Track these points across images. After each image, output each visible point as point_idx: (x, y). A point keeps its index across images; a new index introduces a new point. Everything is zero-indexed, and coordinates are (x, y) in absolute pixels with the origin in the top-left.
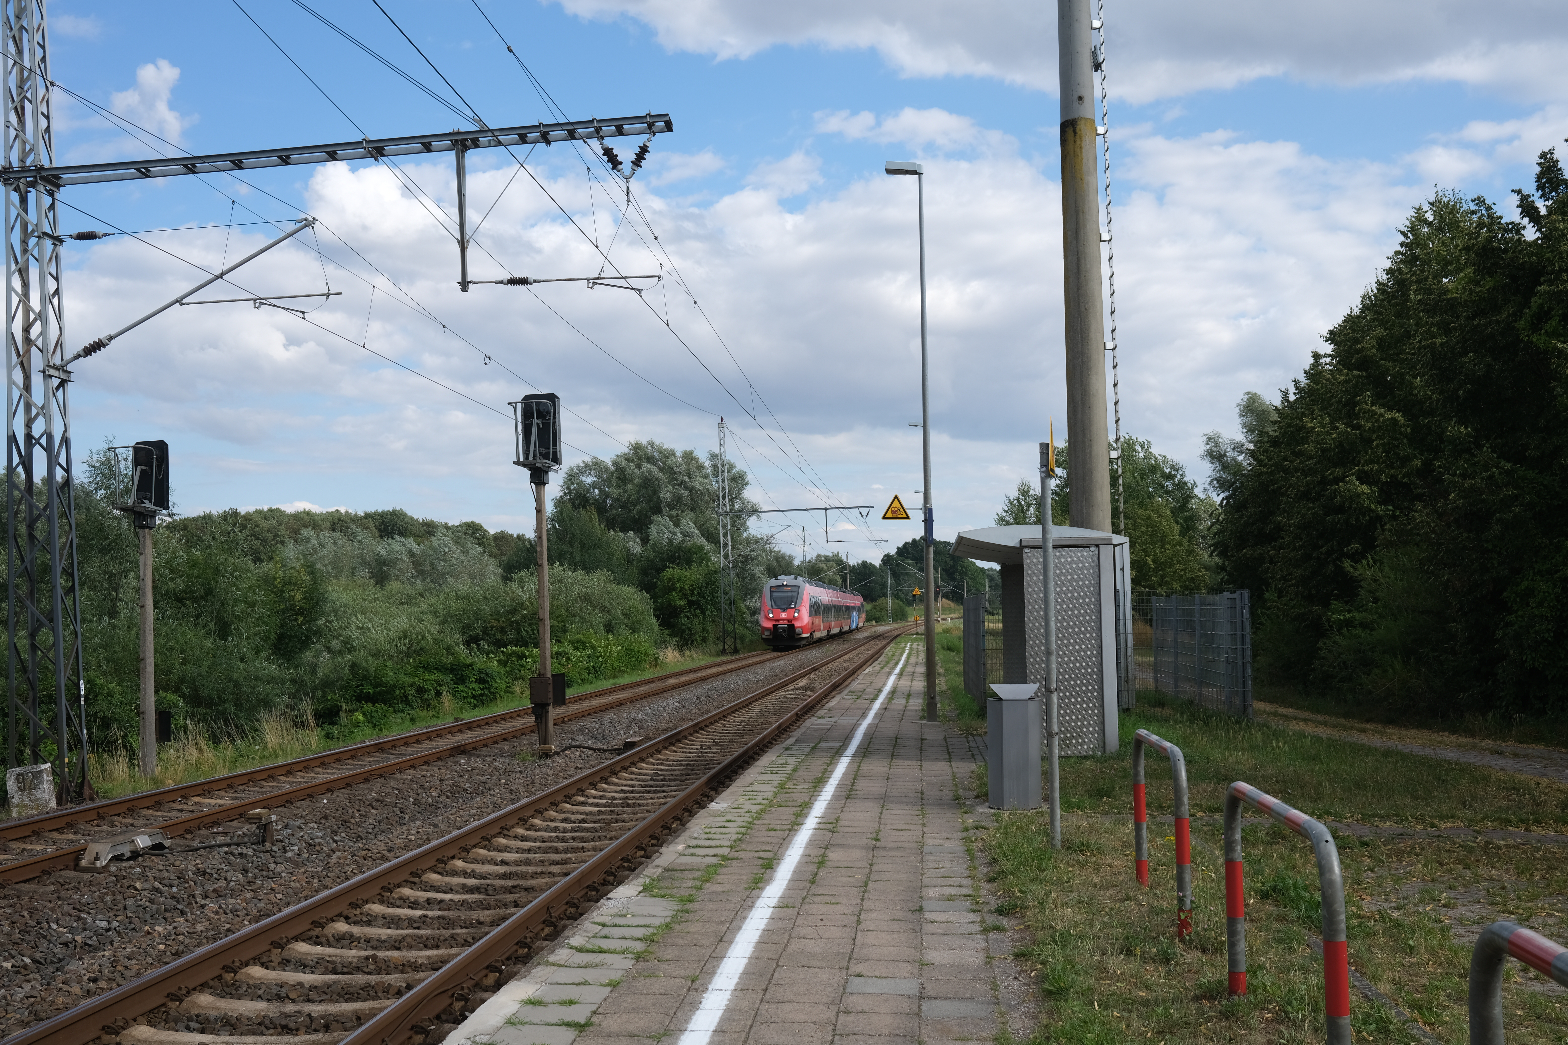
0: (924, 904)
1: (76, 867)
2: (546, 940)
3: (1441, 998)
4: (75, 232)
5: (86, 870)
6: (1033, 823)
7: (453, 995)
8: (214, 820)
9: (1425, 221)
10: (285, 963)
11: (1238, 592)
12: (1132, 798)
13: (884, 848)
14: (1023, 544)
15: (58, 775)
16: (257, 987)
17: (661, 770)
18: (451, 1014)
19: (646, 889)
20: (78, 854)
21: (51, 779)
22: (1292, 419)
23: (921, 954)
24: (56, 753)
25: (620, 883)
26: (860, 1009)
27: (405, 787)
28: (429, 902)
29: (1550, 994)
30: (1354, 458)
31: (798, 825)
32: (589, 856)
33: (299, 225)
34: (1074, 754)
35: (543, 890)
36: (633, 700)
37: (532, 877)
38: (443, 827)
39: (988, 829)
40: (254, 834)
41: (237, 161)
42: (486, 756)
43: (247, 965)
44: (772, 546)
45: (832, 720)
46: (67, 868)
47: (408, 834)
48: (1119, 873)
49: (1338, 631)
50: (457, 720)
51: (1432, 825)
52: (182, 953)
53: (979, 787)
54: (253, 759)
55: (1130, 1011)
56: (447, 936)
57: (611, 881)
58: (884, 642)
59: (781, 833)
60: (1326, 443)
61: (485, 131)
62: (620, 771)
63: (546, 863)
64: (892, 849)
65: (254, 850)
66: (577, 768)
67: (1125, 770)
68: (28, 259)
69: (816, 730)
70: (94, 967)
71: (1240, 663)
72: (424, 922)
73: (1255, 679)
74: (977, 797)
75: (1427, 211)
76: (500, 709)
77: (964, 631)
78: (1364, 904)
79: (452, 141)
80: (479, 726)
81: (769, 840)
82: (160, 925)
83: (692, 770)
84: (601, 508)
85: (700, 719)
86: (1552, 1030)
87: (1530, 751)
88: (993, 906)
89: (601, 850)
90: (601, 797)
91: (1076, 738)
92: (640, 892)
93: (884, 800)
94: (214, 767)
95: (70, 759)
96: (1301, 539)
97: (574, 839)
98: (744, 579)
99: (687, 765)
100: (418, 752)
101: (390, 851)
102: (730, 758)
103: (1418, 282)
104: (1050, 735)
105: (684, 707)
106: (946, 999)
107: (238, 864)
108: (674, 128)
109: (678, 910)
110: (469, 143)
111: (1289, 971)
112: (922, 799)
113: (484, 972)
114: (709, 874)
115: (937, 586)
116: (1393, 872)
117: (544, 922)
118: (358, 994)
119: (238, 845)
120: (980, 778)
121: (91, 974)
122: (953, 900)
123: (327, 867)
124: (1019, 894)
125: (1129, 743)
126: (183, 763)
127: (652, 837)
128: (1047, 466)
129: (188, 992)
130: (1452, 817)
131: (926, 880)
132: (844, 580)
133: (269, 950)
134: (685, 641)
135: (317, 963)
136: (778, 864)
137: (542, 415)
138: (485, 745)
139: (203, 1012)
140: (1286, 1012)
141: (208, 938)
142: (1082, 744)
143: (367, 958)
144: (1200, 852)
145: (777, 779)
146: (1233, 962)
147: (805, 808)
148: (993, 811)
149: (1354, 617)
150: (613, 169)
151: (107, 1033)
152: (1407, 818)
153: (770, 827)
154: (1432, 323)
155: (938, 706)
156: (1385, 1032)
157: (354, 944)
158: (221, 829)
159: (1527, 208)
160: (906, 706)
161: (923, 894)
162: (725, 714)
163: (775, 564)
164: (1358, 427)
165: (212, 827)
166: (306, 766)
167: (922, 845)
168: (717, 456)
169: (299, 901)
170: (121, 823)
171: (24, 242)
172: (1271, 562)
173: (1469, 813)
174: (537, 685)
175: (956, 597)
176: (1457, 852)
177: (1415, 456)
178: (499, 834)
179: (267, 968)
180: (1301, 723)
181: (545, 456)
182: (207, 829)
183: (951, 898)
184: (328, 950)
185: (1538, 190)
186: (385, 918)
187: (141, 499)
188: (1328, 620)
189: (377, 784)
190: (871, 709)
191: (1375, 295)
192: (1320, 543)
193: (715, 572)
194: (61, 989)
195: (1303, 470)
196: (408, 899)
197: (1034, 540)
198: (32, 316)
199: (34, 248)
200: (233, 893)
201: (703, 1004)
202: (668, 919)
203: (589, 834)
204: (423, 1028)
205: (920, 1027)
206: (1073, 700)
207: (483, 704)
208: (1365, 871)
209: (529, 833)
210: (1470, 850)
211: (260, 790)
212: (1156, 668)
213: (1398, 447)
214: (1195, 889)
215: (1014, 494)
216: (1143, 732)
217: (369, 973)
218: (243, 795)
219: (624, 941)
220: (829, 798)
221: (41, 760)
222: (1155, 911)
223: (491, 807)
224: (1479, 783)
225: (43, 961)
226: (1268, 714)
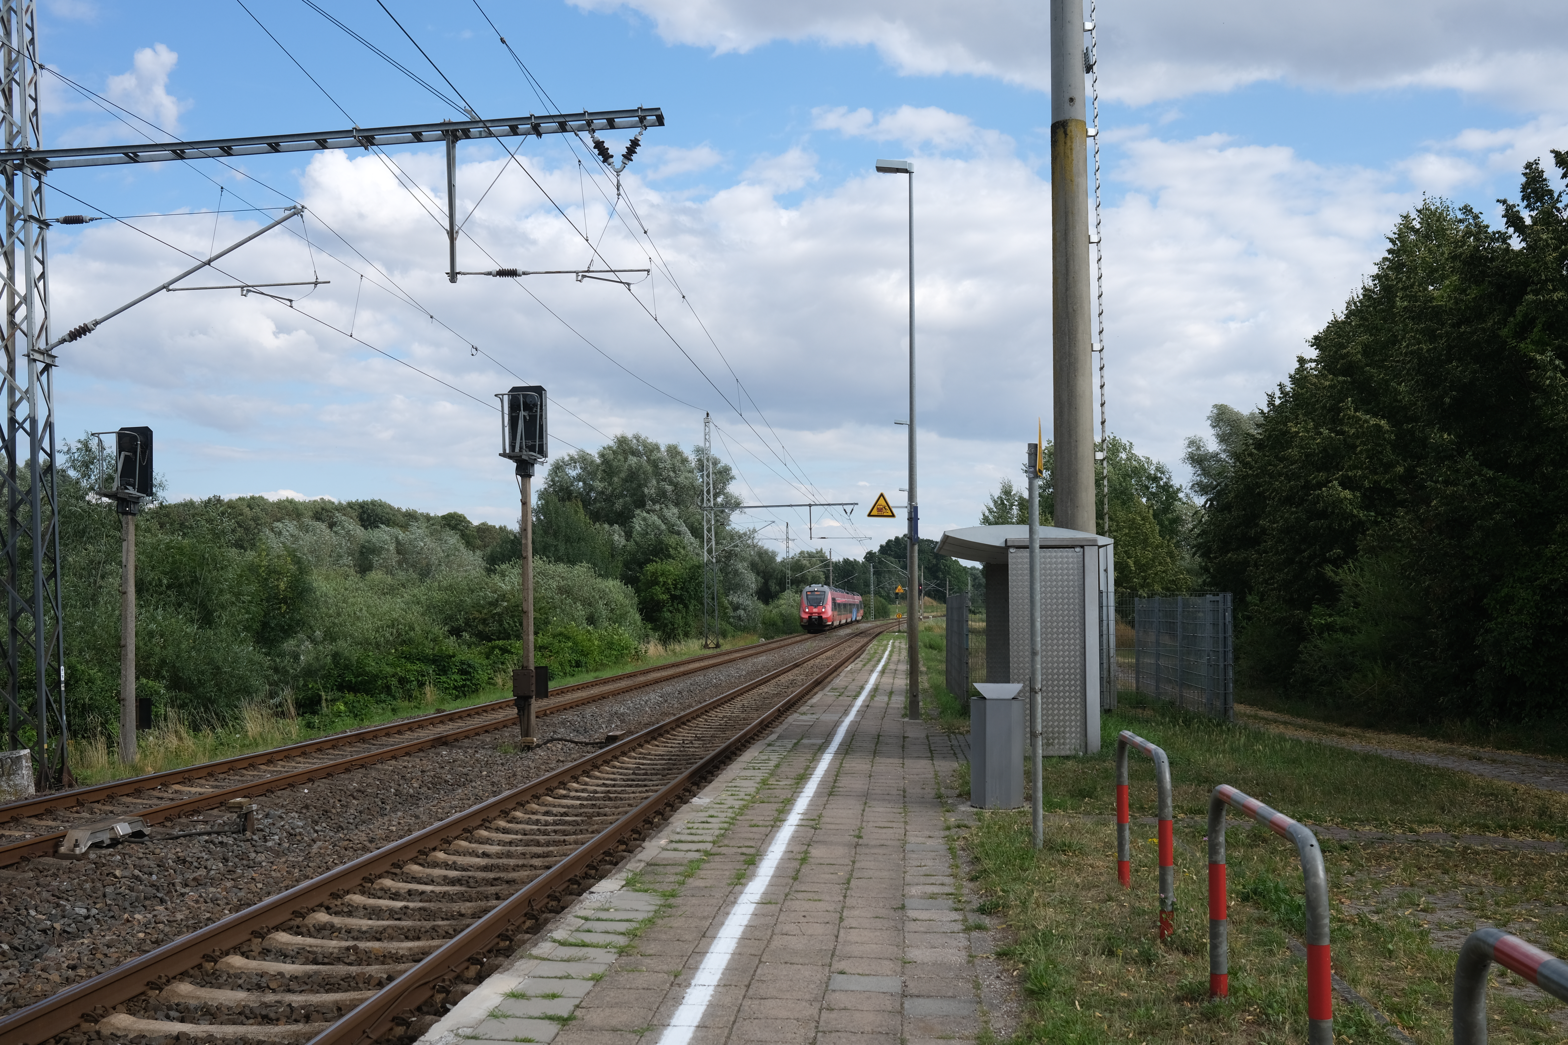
0: (906, 902)
1: (55, 853)
2: (528, 933)
3: (1420, 1002)
4: (61, 216)
5: (65, 857)
6: (1015, 822)
7: (434, 987)
8: (195, 808)
9: (1413, 229)
10: (265, 953)
11: (1221, 595)
12: (1113, 799)
13: (867, 845)
14: (1009, 544)
15: (36, 761)
16: (238, 976)
17: (643, 764)
18: (432, 1006)
19: (629, 884)
20: (58, 841)
21: (30, 764)
22: (1277, 423)
23: (904, 952)
24: (35, 739)
25: (601, 878)
26: (842, 1006)
27: (386, 778)
28: (410, 892)
29: (1527, 999)
30: (1338, 464)
31: (780, 821)
32: (571, 850)
33: (288, 213)
34: (1056, 754)
35: (524, 883)
36: (615, 694)
37: (514, 870)
38: (424, 818)
39: (970, 828)
40: (234, 823)
41: (226, 148)
42: (468, 747)
43: (227, 954)
44: (755, 541)
45: (814, 716)
46: (46, 854)
47: (389, 825)
48: (1101, 874)
49: (1319, 635)
50: (438, 711)
51: (1411, 830)
52: (162, 941)
53: (961, 785)
54: (233, 747)
55: (1112, 1012)
56: (428, 927)
57: (593, 875)
58: (866, 640)
59: (764, 829)
60: (1310, 448)
61: (475, 122)
62: (602, 765)
63: (527, 856)
64: (875, 846)
65: (235, 839)
66: (559, 761)
67: (1106, 770)
68: (14, 242)
69: (798, 726)
70: (73, 955)
71: (1222, 666)
72: (405, 914)
73: (1236, 682)
74: (960, 795)
75: (1415, 219)
76: (482, 700)
77: (947, 629)
78: (1343, 908)
79: (442, 131)
80: (460, 718)
81: (751, 836)
82: (139, 913)
83: (674, 765)
84: (586, 502)
85: (682, 713)
86: (1529, 1035)
87: (1507, 757)
88: (976, 905)
89: (583, 844)
90: (583, 791)
91: (1058, 738)
92: (623, 887)
93: (866, 798)
94: (194, 756)
95: (50, 745)
96: (1284, 544)
97: (555, 832)
98: (727, 574)
99: (669, 759)
100: (399, 743)
101: (371, 841)
102: (713, 753)
103: (1404, 289)
104: (1033, 735)
105: (666, 701)
106: (928, 997)
107: (218, 853)
108: (665, 122)
109: (661, 905)
110: (460, 133)
111: (1269, 973)
112: (904, 797)
113: (466, 964)
114: (691, 869)
115: (920, 585)
116: (1372, 876)
117: (525, 915)
118: (339, 984)
119: (218, 833)
120: (962, 777)
121: (70, 962)
122: (936, 899)
123: (308, 857)
124: (1001, 893)
125: (1111, 744)
126: (162, 749)
127: (634, 831)
128: (1035, 466)
129: (168, 981)
130: (1431, 822)
131: (908, 878)
132: (827, 577)
133: (250, 940)
134: (668, 636)
135: (298, 953)
136: (761, 860)
137: (529, 407)
138: (467, 737)
139: (183, 1001)
140: (1267, 1015)
141: (188, 927)
142: (1063, 744)
143: (348, 949)
144: (1182, 854)
145: (759, 775)
146: (1215, 964)
147: (787, 804)
148: (975, 810)
149: (1335, 621)
150: (604, 162)
151: (86, 1021)
152: (1386, 823)
153: (753, 823)
154: (1417, 330)
155: (921, 704)
156: (1365, 1035)
157: (335, 934)
158: (201, 818)
159: (1513, 218)
160: (888, 704)
161: (906, 891)
162: (707, 709)
163: (757, 559)
164: (1342, 433)
165: (192, 815)
166: (287, 755)
167: (905, 843)
168: (703, 451)
169: (280, 891)
170: (100, 810)
171: (10, 225)
172: (1256, 566)
173: (1447, 818)
174: (520, 677)
175: (938, 595)
176: (1436, 857)
177: (1398, 463)
178: (480, 826)
179: (247, 958)
180: (1281, 726)
181: (532, 448)
182: (187, 817)
183: (933, 897)
184: (309, 941)
185: (1523, 200)
186: (366, 909)
187: (124, 485)
188: (1310, 624)
189: (358, 774)
190: (853, 706)
191: (1360, 301)
192: (1303, 547)
193: (699, 567)
194: (39, 976)
195: (1287, 475)
196: (389, 890)
197: (1019, 540)
198: (17, 300)
199: (20, 231)
200: (213, 882)
201: (686, 999)
202: (651, 914)
203: (571, 827)
204: (404, 1020)
205: (902, 1025)
206: (1056, 700)
207: (465, 696)
208: (1345, 875)
209: (510, 825)
210: (1448, 855)
211: (241, 779)
212: (1138, 669)
213: (1381, 453)
214: (1177, 890)
215: (997, 493)
216: (1127, 733)
217: (350, 964)
218: (223, 784)
219: (607, 935)
220: (811, 795)
221: (19, 746)
222: (1137, 912)
223: (472, 799)
224: (1457, 789)
225: (21, 948)
226: (1249, 716)
